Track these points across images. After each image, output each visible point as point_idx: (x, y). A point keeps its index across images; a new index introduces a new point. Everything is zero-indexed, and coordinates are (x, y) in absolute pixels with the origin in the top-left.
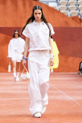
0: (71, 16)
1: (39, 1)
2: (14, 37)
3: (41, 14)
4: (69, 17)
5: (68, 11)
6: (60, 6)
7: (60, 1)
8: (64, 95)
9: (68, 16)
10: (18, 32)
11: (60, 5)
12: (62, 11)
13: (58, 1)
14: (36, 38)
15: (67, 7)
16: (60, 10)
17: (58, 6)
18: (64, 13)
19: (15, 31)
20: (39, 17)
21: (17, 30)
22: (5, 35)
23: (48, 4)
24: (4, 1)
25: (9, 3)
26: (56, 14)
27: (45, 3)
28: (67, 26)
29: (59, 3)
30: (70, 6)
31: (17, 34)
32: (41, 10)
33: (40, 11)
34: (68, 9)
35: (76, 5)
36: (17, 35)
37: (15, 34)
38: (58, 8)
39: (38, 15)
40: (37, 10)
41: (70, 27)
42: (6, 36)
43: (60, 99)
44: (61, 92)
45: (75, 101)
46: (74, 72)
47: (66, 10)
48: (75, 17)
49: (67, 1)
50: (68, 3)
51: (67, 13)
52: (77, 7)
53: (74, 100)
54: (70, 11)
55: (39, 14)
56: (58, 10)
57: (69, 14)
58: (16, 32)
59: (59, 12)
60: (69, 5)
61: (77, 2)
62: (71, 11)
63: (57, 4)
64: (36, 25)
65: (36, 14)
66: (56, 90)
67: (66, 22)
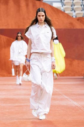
0: (76, 17)
1: (43, 2)
2: (17, 39)
3: (45, 16)
4: (74, 18)
5: (73, 11)
6: (64, 7)
7: (65, 2)
8: (69, 100)
9: (73, 16)
10: (21, 34)
11: (65, 5)
12: (66, 12)
13: (63, 1)
14: (37, 40)
15: (72, 7)
16: (64, 11)
17: (63, 6)
18: (69, 13)
19: (18, 33)
20: (42, 19)
21: (19, 32)
22: (7, 37)
23: (52, 4)
24: (6, 1)
25: (11, 3)
26: (61, 15)
27: (49, 3)
28: (72, 28)
29: (63, 3)
30: (75, 7)
31: (20, 36)
32: (45, 12)
33: (43, 14)
34: (73, 9)
35: (81, 5)
36: (20, 38)
37: (18, 36)
38: (62, 9)
39: (41, 17)
40: (41, 12)
41: (75, 28)
42: (9, 38)
43: (65, 104)
44: (66, 97)
45: (81, 106)
46: (79, 76)
47: (71, 11)
48: (80, 18)
49: (72, 1)
50: (73, 3)
51: (72, 14)
52: (82, 8)
53: (79, 105)
54: (75, 12)
55: (43, 16)
56: (63, 11)
57: (74, 14)
58: (19, 35)
59: (63, 12)
60: (74, 5)
61: (83, 2)
62: (77, 12)
63: (62, 4)
64: (38, 27)
65: (39, 16)
66: (61, 95)
67: (71, 24)
